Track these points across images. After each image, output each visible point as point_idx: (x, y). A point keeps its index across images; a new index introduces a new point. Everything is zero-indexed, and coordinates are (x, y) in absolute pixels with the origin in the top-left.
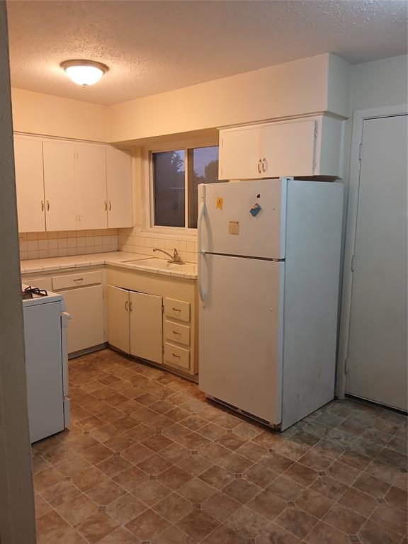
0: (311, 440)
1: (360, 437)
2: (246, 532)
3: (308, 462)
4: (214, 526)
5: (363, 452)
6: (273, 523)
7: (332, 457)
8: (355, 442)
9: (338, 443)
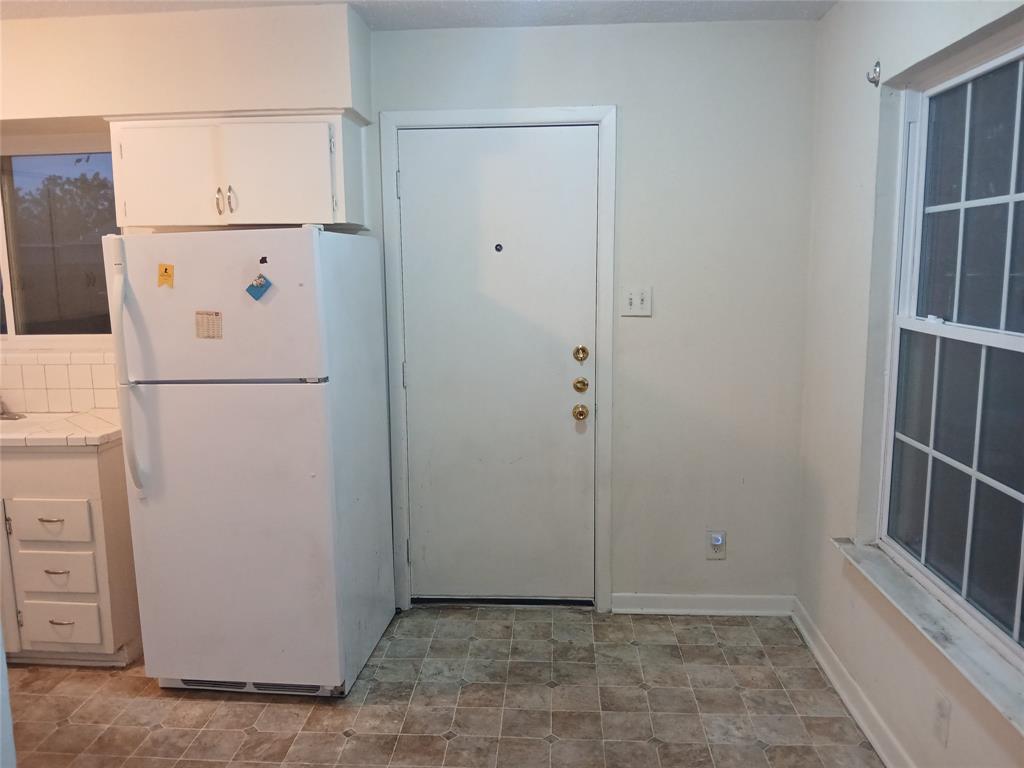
0: (400, 692)
1: (468, 658)
3: (417, 727)
5: (487, 681)
7: (447, 704)
8: (467, 669)
9: (442, 680)
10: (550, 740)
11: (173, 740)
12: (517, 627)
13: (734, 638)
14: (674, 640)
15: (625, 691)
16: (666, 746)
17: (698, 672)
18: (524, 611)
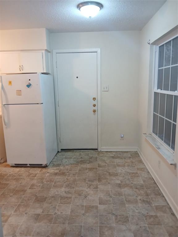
0: (58, 165)
1: (72, 159)
2: (57, 195)
3: (62, 171)
4: (46, 198)
5: (75, 163)
6: (63, 189)
7: (68, 167)
8: (72, 161)
9: (67, 163)
10: (87, 172)
11: (13, 174)
12: (82, 154)
13: (125, 155)
14: (113, 155)
15: (103, 164)
16: (110, 173)
17: (117, 161)
18: (84, 151)
